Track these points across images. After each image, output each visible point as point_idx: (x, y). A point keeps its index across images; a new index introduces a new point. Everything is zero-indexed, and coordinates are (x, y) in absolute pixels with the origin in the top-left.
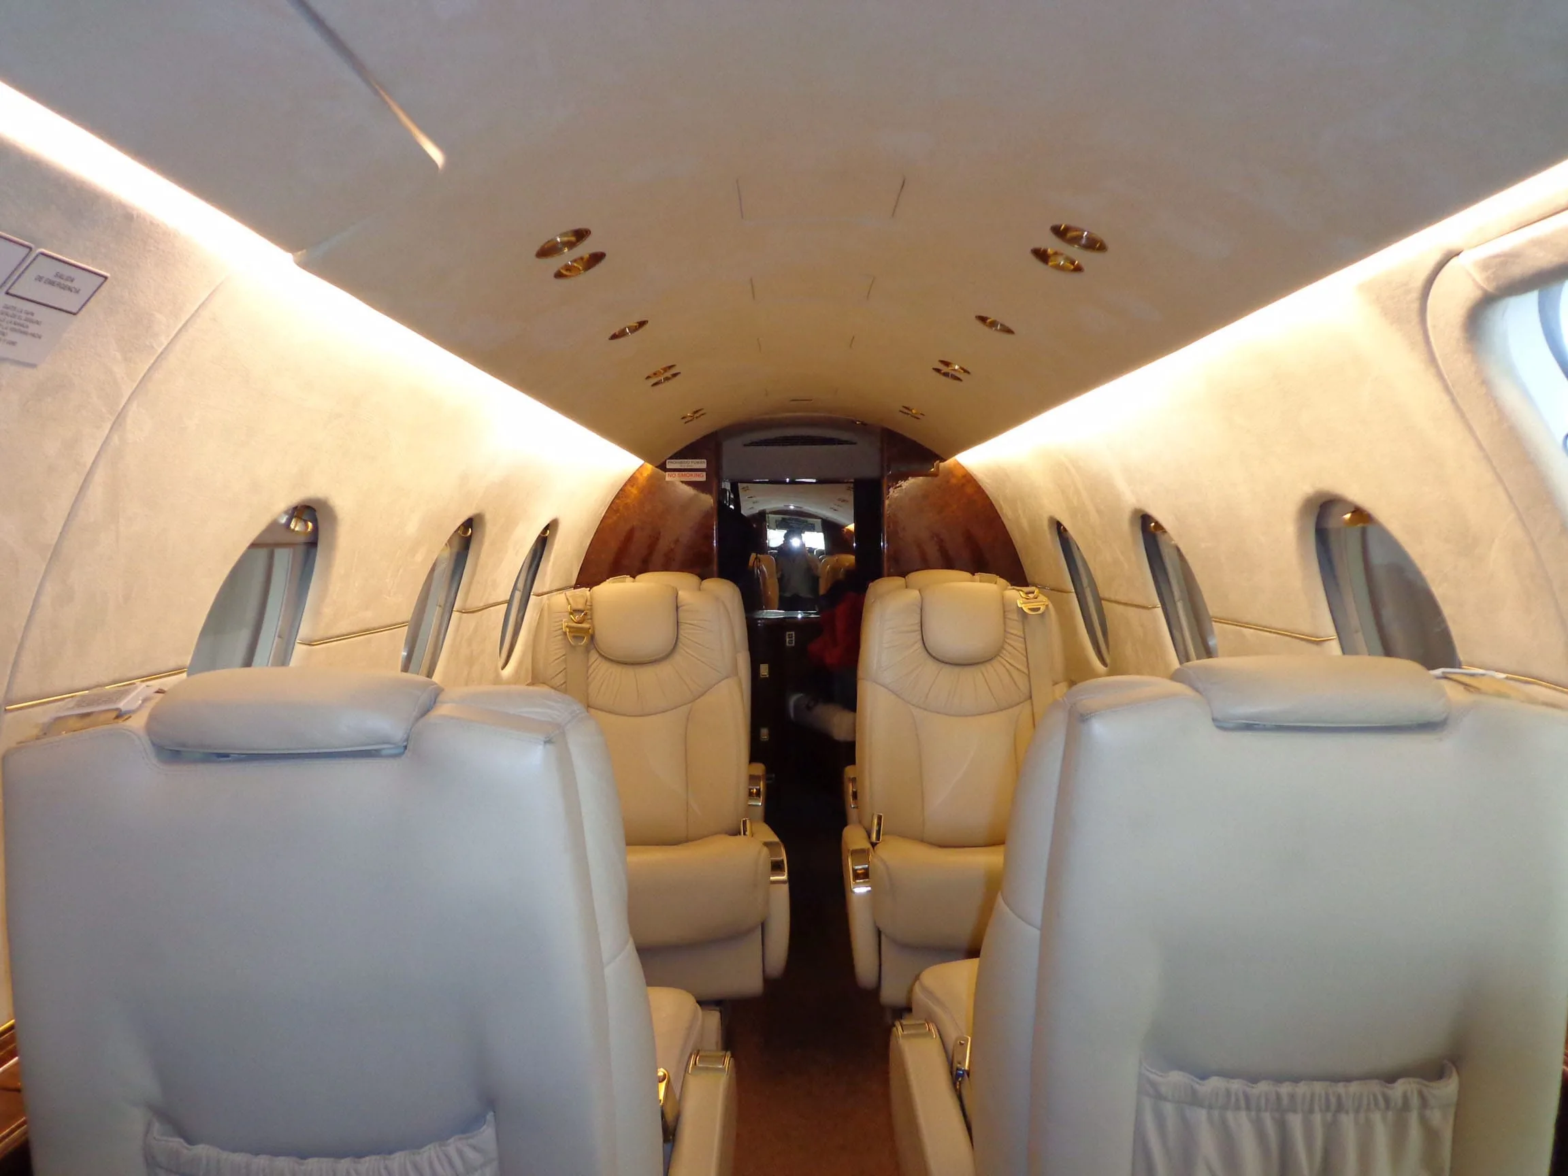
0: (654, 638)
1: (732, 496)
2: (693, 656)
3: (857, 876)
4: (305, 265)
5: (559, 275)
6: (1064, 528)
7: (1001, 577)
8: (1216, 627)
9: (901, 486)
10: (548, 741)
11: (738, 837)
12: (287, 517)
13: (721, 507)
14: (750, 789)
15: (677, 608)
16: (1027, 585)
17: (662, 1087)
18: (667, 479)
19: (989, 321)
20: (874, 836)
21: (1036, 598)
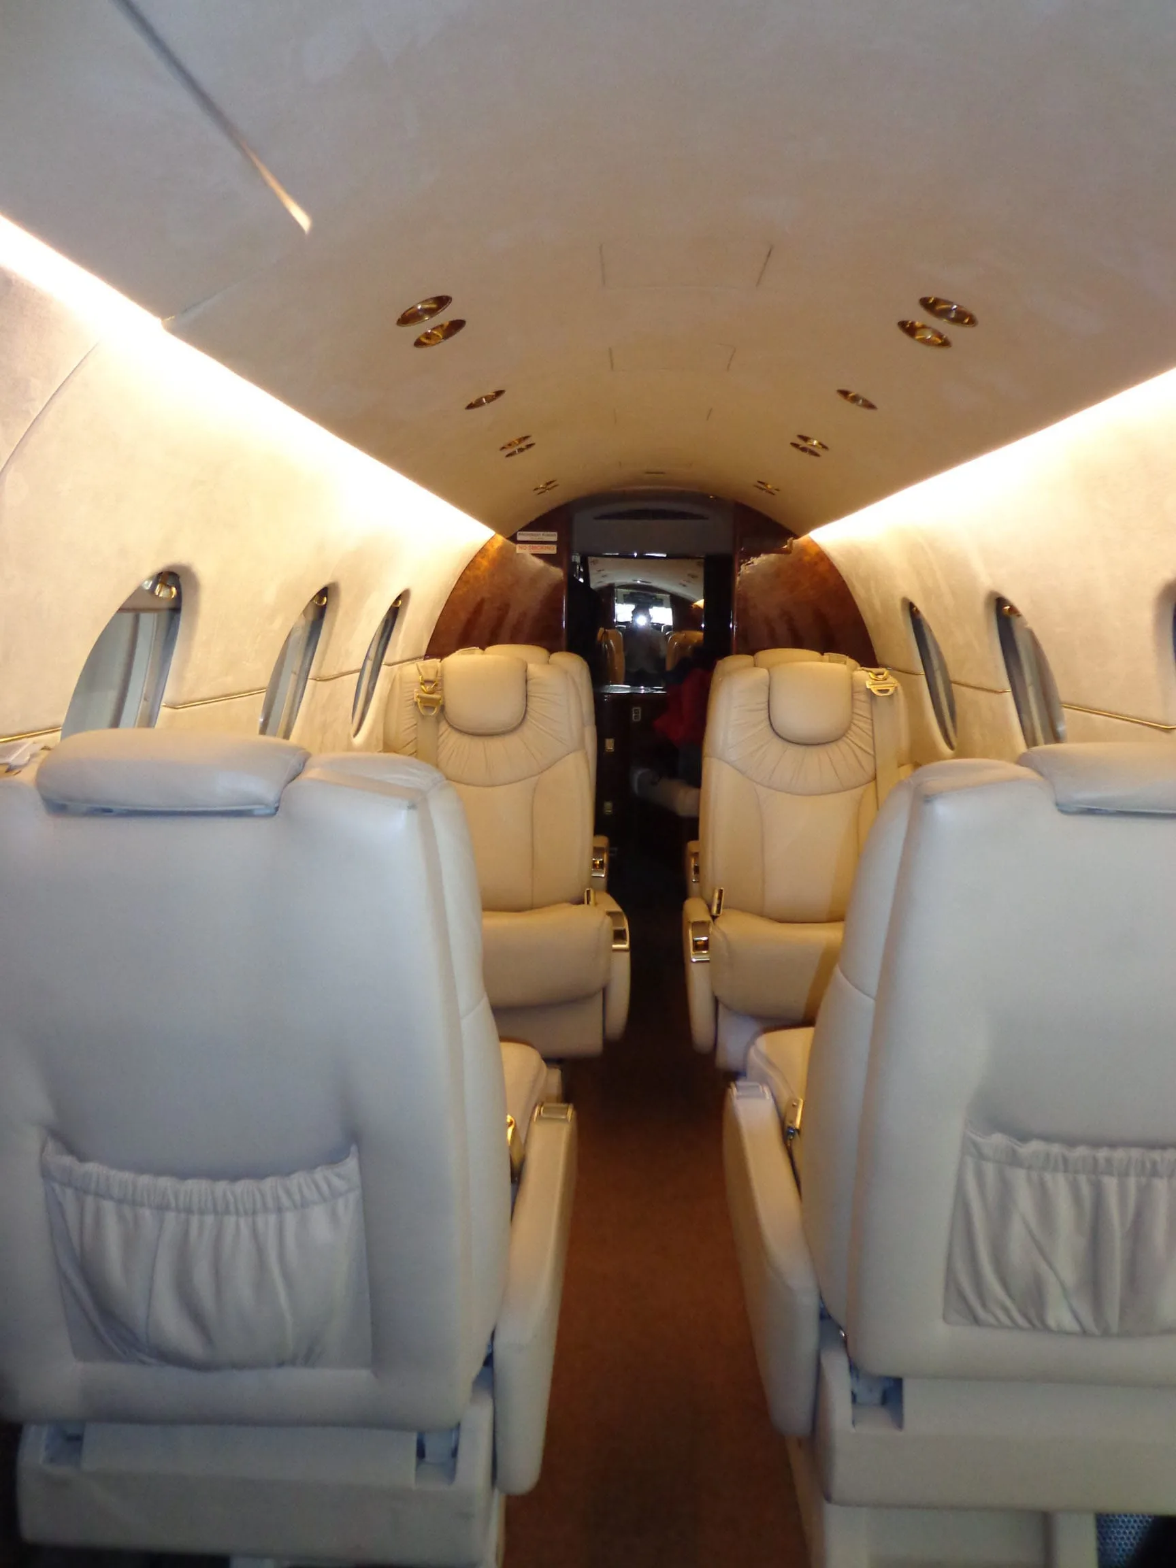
0: (503, 710)
1: (582, 570)
2: (541, 729)
3: (697, 947)
4: (175, 330)
5: (418, 343)
6: (917, 609)
7: (851, 657)
8: (1067, 713)
9: (753, 563)
10: (412, 807)
11: (581, 906)
12: (151, 583)
13: (571, 580)
14: (594, 861)
15: (526, 681)
16: (876, 665)
17: (510, 1130)
18: (518, 551)
19: (851, 395)
20: (715, 909)
21: (886, 679)
